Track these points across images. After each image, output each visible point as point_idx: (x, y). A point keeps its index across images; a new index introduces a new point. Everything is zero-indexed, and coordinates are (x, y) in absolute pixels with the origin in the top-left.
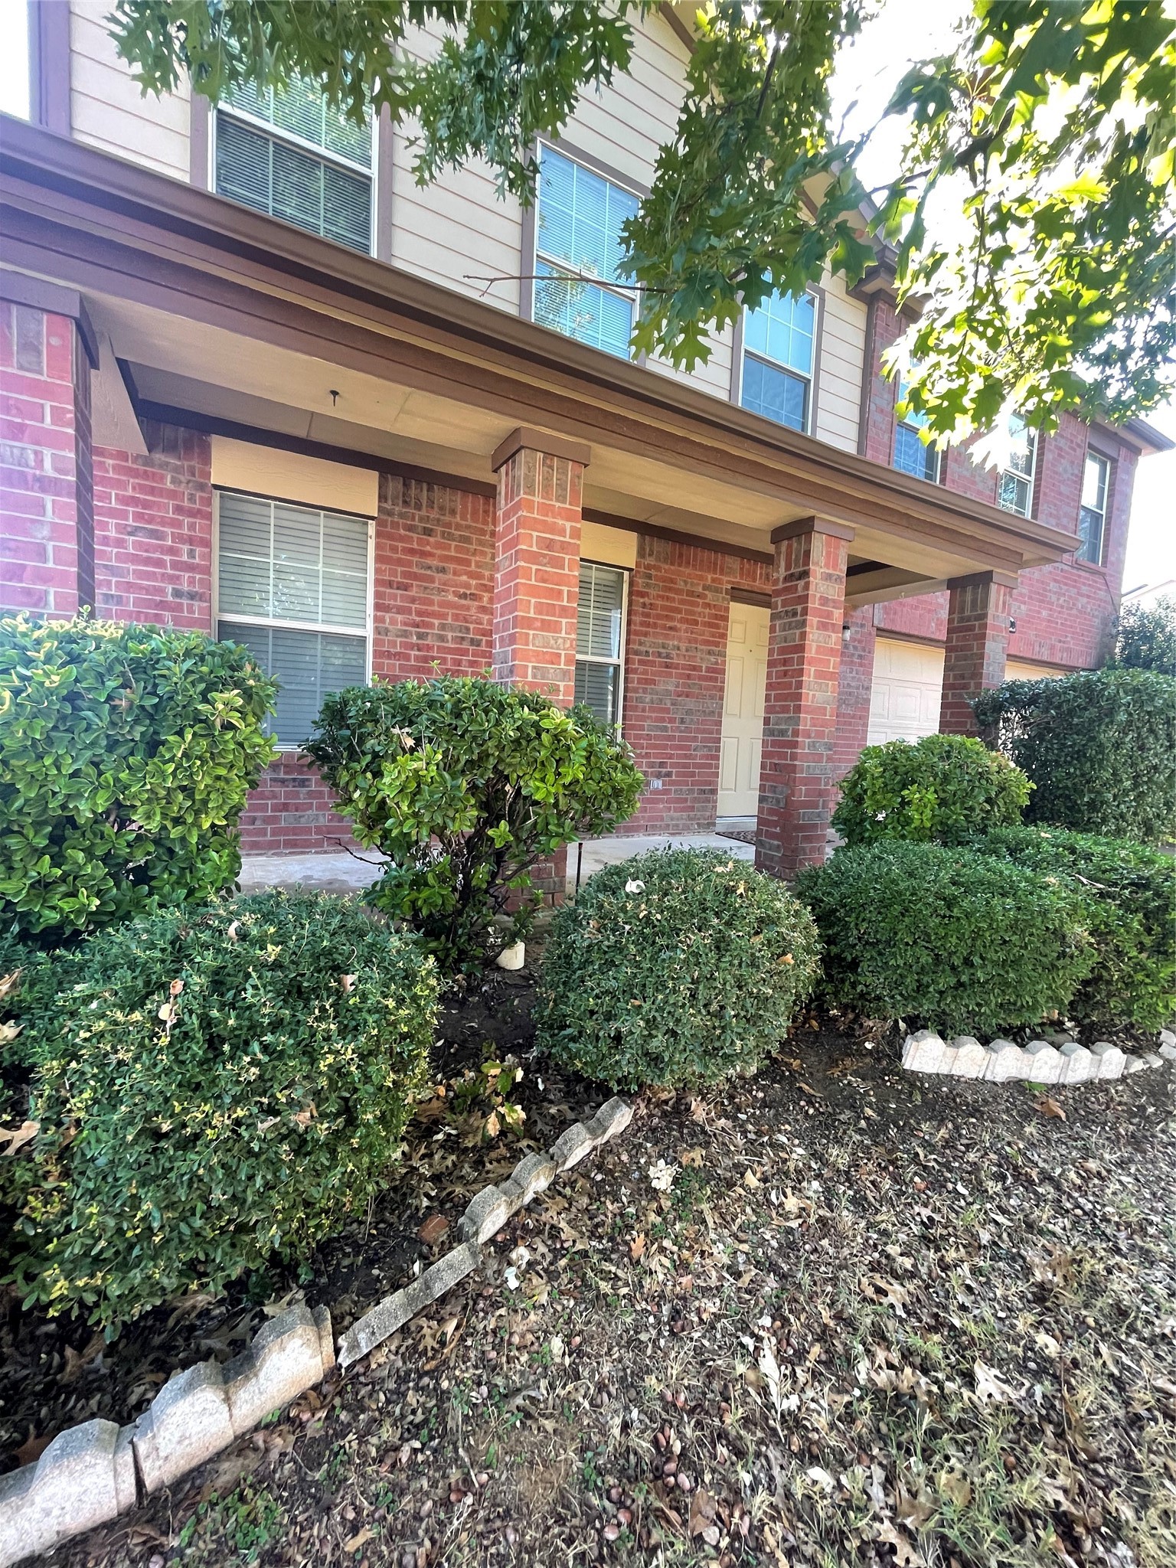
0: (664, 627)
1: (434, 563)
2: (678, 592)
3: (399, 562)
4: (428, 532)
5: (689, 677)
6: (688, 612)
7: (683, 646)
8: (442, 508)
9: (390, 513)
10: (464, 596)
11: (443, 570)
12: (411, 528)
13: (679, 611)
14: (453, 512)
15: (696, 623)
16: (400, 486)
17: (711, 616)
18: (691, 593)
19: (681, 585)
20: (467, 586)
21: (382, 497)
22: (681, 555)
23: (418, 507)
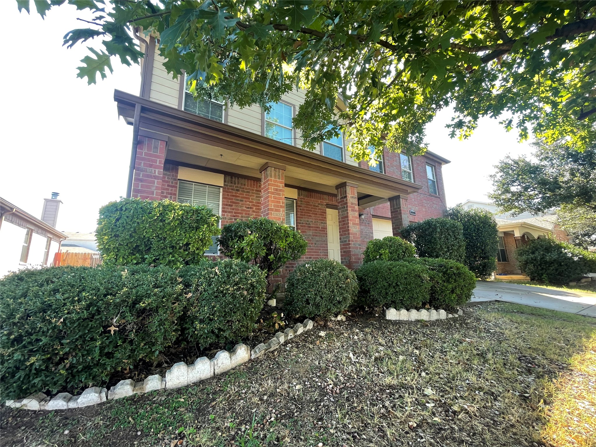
0: (307, 216)
1: (239, 199)
2: (311, 205)
3: (230, 199)
4: (238, 190)
5: (316, 230)
6: (314, 211)
7: (313, 221)
8: (242, 184)
9: (227, 186)
10: (248, 208)
11: (242, 201)
12: (232, 189)
13: (311, 211)
14: (245, 185)
15: (317, 214)
16: (230, 178)
17: (321, 212)
18: (314, 206)
19: (311, 203)
20: (249, 205)
21: (225, 181)
22: (310, 195)
23: (235, 184)
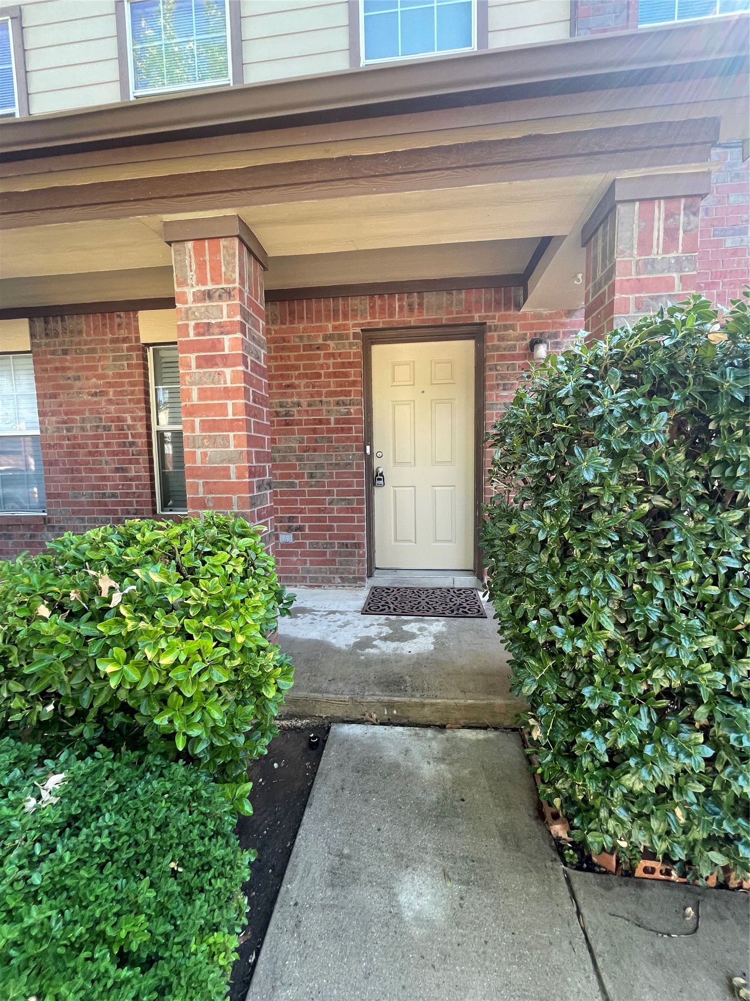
1: (71, 374)
3: (49, 379)
4: (65, 352)
5: (314, 431)
6: (306, 367)
7: (304, 401)
9: (39, 346)
10: (95, 394)
11: (78, 378)
12: (53, 353)
13: (297, 368)
14: (80, 332)
15: (318, 376)
16: (42, 324)
17: (335, 365)
18: (309, 347)
19: (297, 342)
20: (96, 386)
21: (33, 336)
22: (292, 313)
23: (57, 335)
